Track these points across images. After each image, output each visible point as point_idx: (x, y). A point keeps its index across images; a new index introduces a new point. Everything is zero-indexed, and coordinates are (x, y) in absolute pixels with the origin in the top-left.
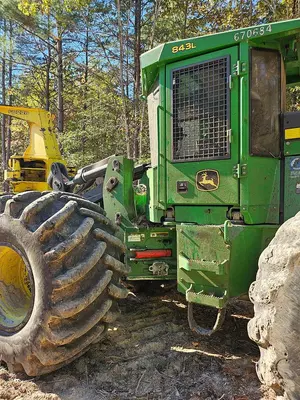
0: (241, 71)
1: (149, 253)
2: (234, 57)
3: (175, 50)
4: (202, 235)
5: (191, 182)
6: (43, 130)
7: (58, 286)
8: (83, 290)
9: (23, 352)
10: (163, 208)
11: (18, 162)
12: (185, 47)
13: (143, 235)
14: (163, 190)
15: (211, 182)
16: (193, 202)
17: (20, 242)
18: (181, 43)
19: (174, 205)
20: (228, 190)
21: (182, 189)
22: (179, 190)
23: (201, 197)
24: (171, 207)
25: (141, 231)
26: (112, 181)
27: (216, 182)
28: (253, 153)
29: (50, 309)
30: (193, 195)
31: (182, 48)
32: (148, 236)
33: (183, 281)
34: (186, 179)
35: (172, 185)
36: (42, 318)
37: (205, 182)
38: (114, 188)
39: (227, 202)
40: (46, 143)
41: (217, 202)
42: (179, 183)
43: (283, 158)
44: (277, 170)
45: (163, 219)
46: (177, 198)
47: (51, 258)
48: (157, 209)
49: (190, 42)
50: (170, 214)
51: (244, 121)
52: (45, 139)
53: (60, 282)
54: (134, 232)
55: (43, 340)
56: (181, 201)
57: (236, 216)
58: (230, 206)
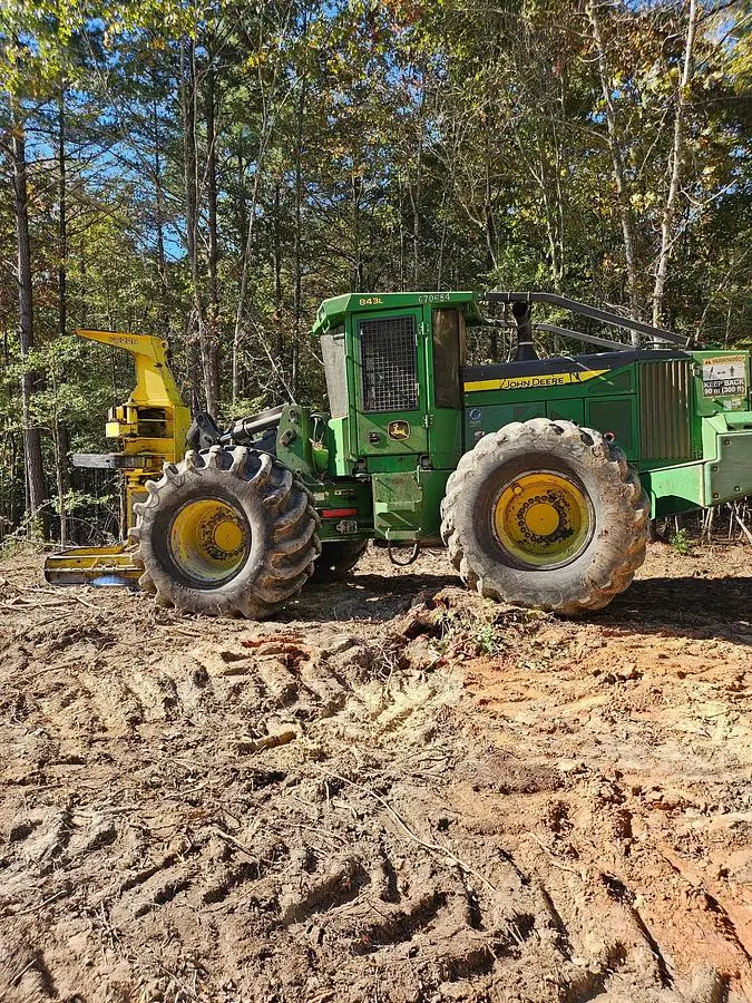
0: (425, 331)
1: (334, 512)
2: (419, 318)
3: (362, 302)
4: (397, 481)
5: (384, 433)
6: (159, 365)
7: (281, 526)
8: (297, 532)
9: (241, 595)
10: (355, 460)
11: (135, 412)
12: (373, 301)
13: (327, 494)
14: (354, 439)
15: (402, 432)
16: (386, 451)
17: (231, 492)
18: (369, 296)
19: (366, 457)
20: (417, 438)
21: (374, 440)
22: (372, 441)
23: (394, 447)
24: (362, 459)
25: (327, 488)
26: (289, 434)
27: (406, 432)
28: (438, 404)
29: (273, 548)
30: (384, 445)
31: (370, 301)
32: (332, 494)
33: (381, 527)
34: (379, 430)
35: (363, 436)
36: (264, 558)
37: (396, 432)
38: (291, 441)
39: (417, 450)
40: (166, 385)
41: (408, 450)
42: (371, 434)
43: (463, 410)
44: (459, 418)
45: (355, 472)
46: (369, 449)
47: (272, 502)
48: (348, 461)
49: (378, 297)
50: (361, 466)
51: (430, 377)
52: (163, 378)
53: (283, 522)
54: (319, 489)
55: (264, 579)
56: (374, 451)
57: (426, 463)
58: (420, 454)
